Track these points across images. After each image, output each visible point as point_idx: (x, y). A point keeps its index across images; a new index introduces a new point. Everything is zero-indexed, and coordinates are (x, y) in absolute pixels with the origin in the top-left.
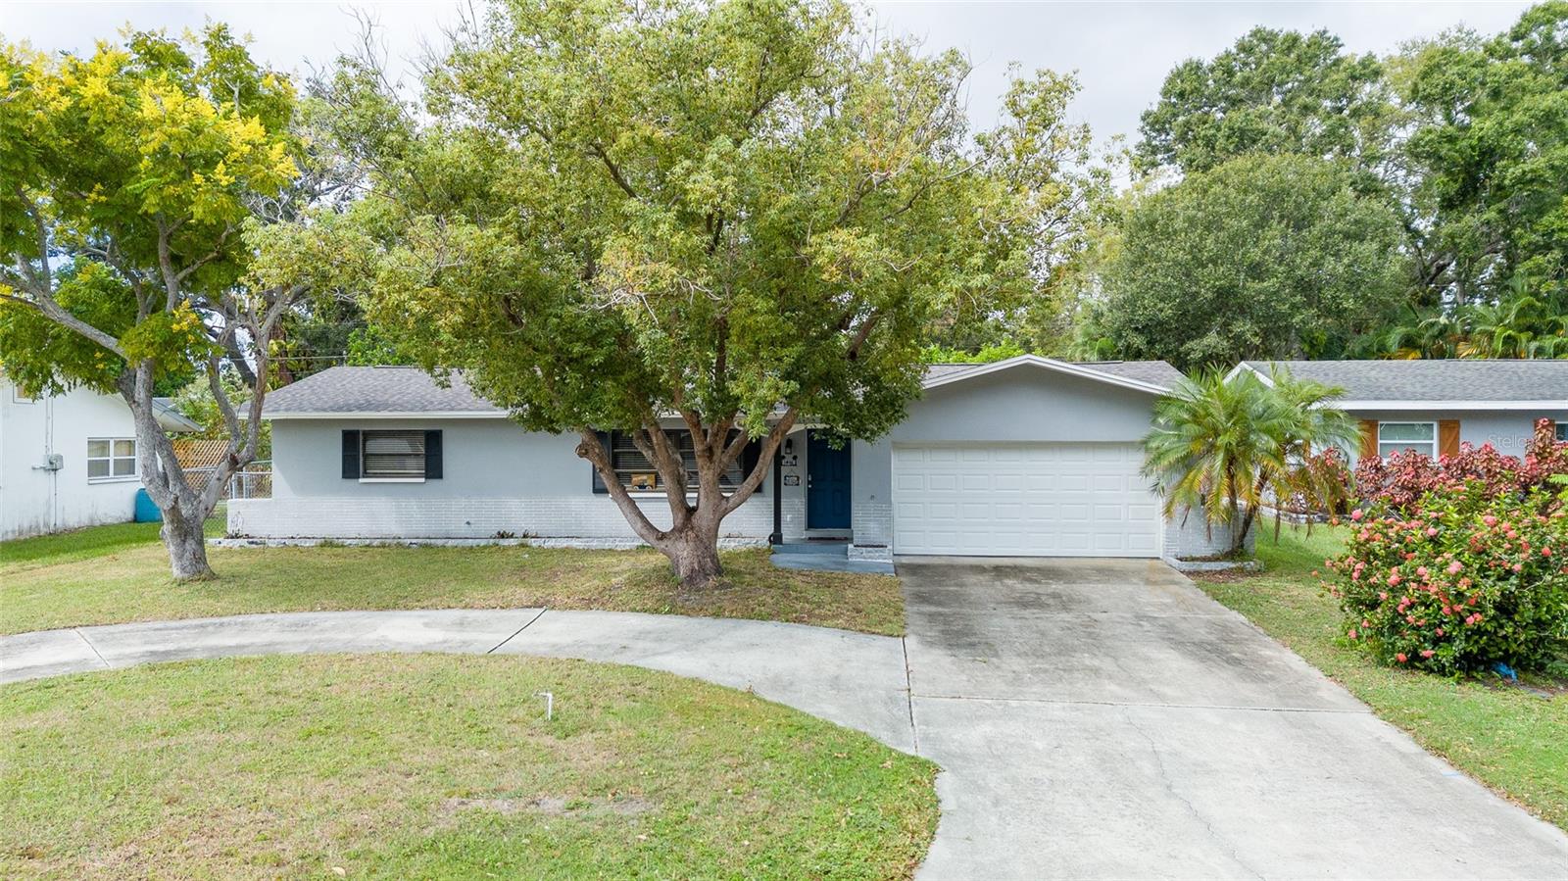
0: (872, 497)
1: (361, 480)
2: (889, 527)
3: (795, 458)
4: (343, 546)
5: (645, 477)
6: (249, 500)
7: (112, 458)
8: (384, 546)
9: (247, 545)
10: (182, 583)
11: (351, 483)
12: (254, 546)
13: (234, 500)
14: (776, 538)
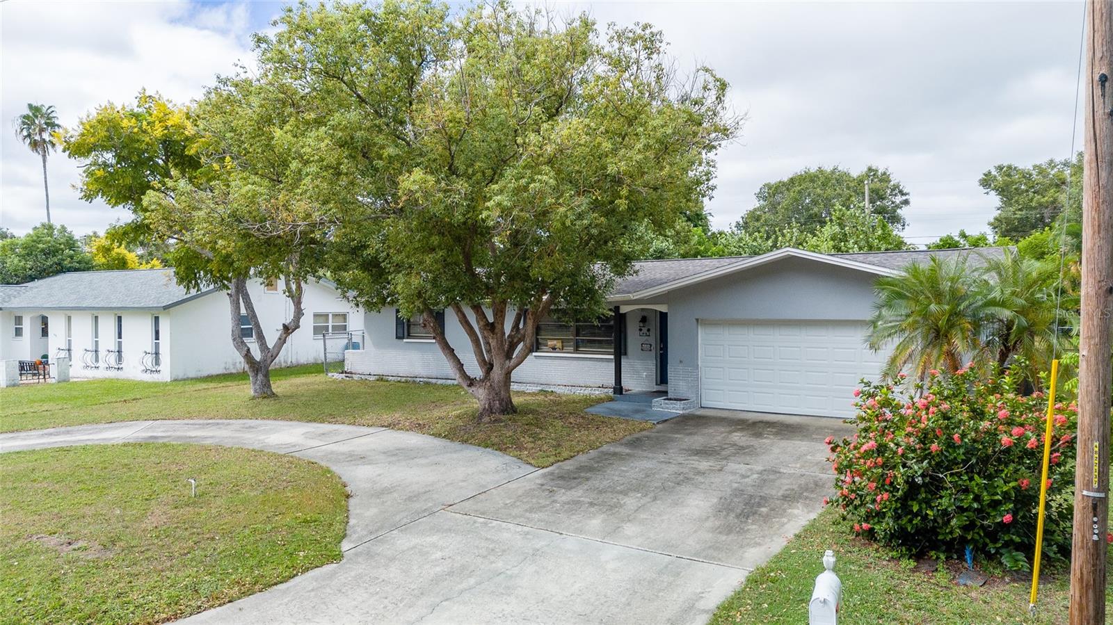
0: (681, 362)
1: (405, 340)
2: (696, 384)
3: (649, 330)
4: (387, 381)
5: (555, 342)
6: (354, 351)
7: (330, 324)
8: (407, 382)
9: (345, 378)
10: (253, 398)
11: (400, 341)
12: (348, 378)
13: (350, 350)
14: (619, 389)
